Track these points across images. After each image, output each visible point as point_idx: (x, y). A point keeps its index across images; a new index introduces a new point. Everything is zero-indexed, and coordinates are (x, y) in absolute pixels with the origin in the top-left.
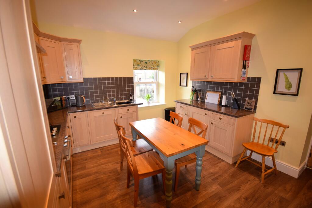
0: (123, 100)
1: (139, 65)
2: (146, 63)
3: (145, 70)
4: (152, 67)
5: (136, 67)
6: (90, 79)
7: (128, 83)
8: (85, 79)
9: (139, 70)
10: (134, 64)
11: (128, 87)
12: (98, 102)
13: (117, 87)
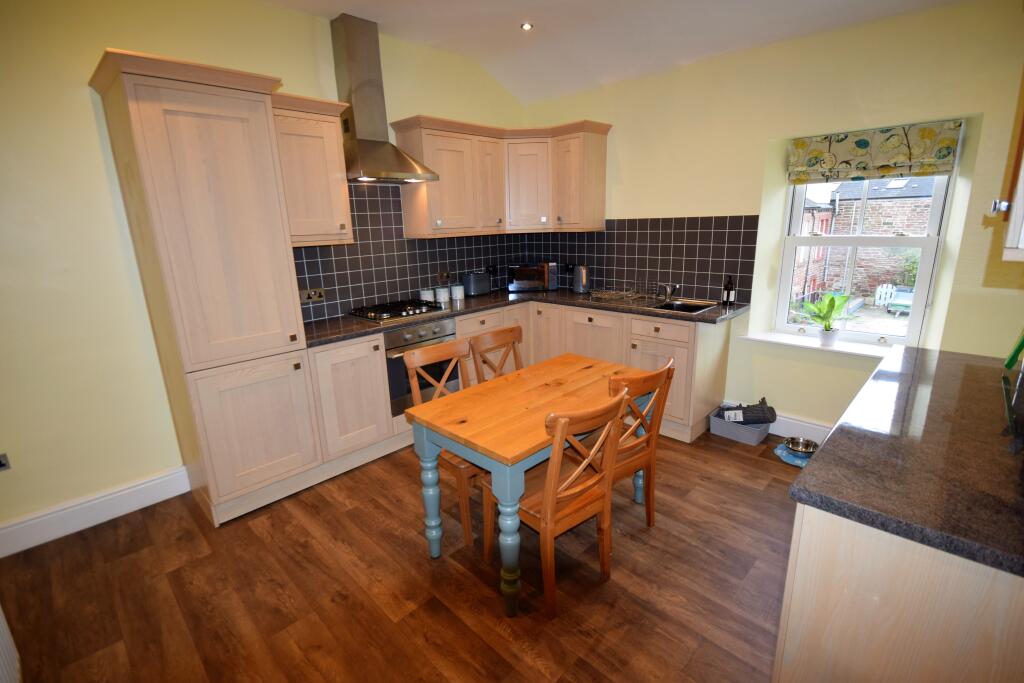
0: (691, 297)
1: (816, 161)
2: (862, 144)
3: (853, 179)
4: (901, 159)
5: (800, 169)
6: (621, 223)
7: (734, 238)
8: (610, 223)
9: (820, 181)
10: (793, 160)
11: (733, 252)
12: (622, 290)
13: (691, 252)
